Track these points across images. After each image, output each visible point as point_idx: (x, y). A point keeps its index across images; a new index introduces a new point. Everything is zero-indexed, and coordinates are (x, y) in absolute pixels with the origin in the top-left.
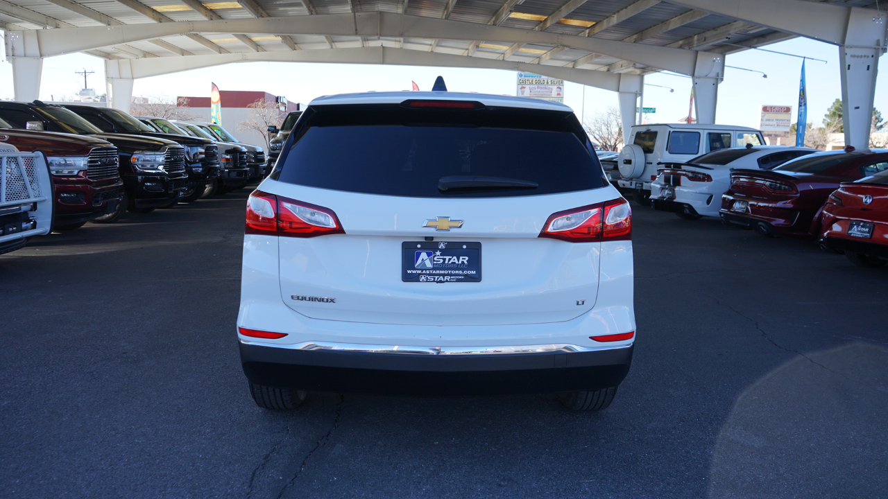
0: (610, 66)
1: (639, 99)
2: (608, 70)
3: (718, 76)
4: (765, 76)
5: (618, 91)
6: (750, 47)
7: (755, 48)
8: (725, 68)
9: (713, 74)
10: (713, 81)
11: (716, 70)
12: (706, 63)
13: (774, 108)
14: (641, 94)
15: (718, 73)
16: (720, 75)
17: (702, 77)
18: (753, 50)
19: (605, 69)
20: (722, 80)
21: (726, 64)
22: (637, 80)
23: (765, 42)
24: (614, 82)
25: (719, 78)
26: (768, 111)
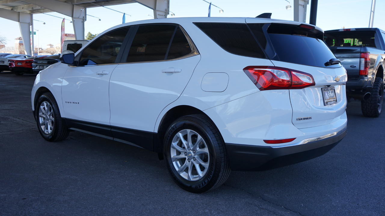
0: (13, 8)
1: (31, 27)
2: (12, 10)
3: (84, 18)
4: (100, 20)
5: (19, 21)
6: (101, 6)
7: (103, 6)
8: (87, 15)
9: (81, 17)
10: (82, 20)
11: (83, 15)
12: (78, 11)
13: (70, 35)
14: (32, 24)
15: (84, 17)
16: (85, 17)
17: (77, 18)
18: (102, 7)
19: (10, 9)
20: (86, 20)
21: (87, 14)
22: (29, 16)
23: (109, 4)
24: (16, 16)
25: (84, 19)
26: (68, 36)
